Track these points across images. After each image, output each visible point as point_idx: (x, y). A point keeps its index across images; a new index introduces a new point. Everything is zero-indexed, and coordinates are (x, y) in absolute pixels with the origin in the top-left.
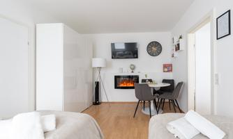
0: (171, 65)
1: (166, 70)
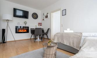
0: (41, 23)
1: (39, 25)
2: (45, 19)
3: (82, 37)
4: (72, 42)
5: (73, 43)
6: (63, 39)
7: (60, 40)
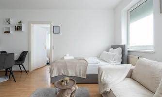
2: (12, 32)
3: (88, 65)
4: (78, 71)
5: (80, 72)
6: (67, 69)
7: (62, 72)
